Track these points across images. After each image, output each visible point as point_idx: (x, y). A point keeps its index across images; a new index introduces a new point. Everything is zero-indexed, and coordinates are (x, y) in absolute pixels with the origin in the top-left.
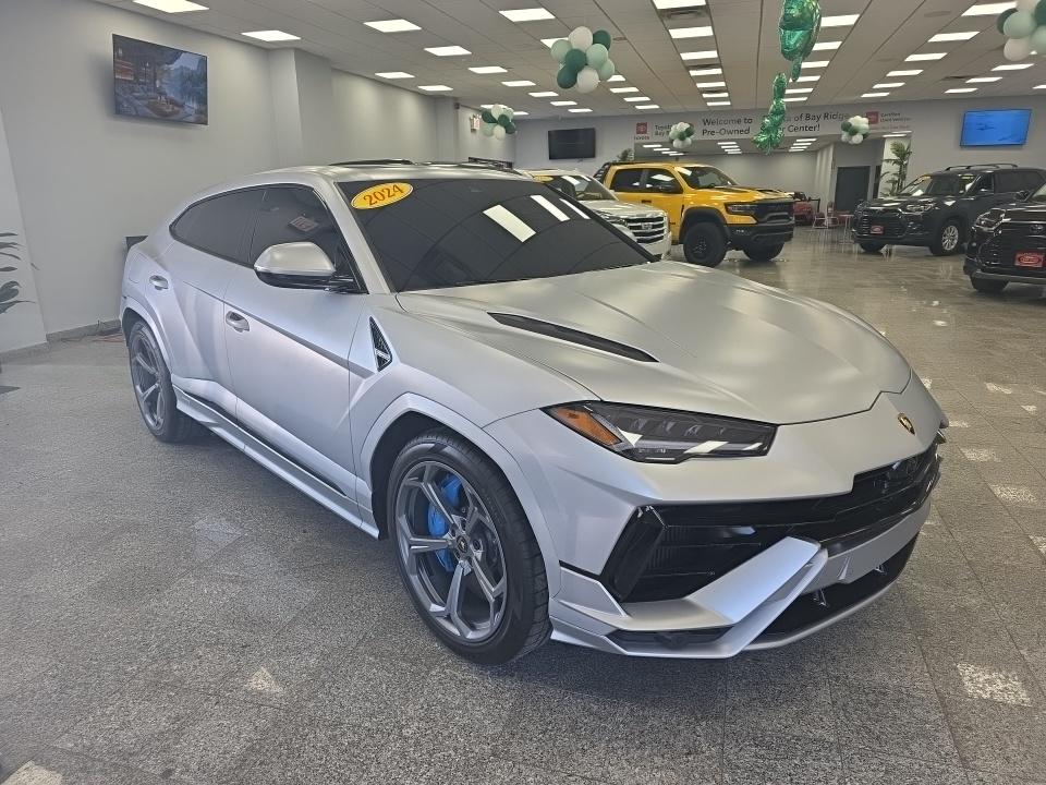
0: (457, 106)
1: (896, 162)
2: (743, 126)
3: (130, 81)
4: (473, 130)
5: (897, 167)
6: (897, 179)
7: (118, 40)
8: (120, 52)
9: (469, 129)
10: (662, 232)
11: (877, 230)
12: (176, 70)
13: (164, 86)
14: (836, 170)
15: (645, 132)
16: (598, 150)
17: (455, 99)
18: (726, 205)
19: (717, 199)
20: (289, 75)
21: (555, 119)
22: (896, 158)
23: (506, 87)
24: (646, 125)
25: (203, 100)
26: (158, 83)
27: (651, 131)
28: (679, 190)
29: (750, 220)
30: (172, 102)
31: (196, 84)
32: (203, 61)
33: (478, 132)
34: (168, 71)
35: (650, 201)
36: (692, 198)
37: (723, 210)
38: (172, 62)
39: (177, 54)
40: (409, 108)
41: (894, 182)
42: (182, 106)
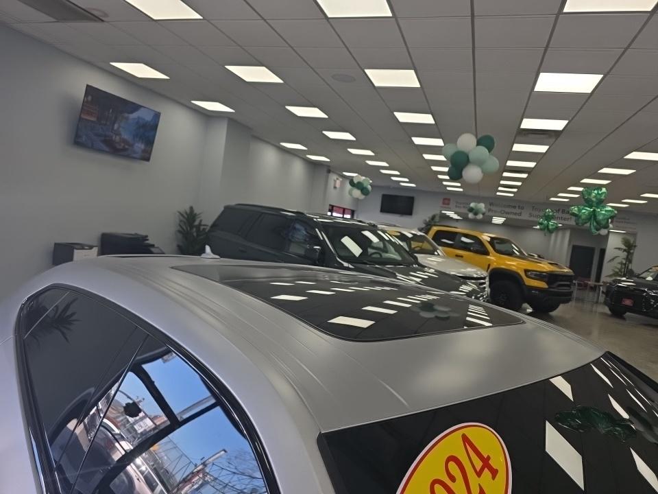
0: (329, 171)
1: (625, 250)
2: (517, 211)
3: (92, 121)
4: (335, 187)
5: (625, 253)
6: (624, 262)
7: (90, 90)
8: (90, 98)
9: (332, 187)
10: (484, 283)
11: (628, 302)
12: (134, 119)
13: (121, 129)
14: (571, 247)
15: (448, 204)
16: (414, 211)
17: (329, 166)
18: (526, 271)
19: (513, 264)
20: (220, 134)
21: (388, 188)
22: (624, 248)
23: (367, 164)
24: (449, 200)
25: (150, 142)
26: (116, 126)
27: (452, 203)
28: (486, 253)
29: (543, 285)
30: (124, 141)
31: (147, 132)
32: (157, 116)
33: (338, 189)
34: (127, 119)
35: (462, 257)
36: (495, 260)
37: (523, 274)
38: (132, 112)
39: (135, 107)
40: (298, 168)
41: (621, 263)
42: (132, 145)
